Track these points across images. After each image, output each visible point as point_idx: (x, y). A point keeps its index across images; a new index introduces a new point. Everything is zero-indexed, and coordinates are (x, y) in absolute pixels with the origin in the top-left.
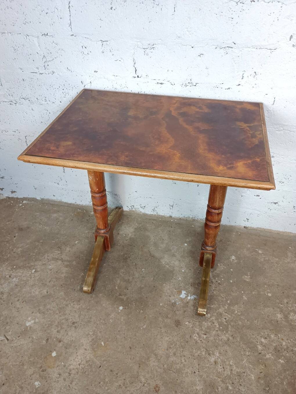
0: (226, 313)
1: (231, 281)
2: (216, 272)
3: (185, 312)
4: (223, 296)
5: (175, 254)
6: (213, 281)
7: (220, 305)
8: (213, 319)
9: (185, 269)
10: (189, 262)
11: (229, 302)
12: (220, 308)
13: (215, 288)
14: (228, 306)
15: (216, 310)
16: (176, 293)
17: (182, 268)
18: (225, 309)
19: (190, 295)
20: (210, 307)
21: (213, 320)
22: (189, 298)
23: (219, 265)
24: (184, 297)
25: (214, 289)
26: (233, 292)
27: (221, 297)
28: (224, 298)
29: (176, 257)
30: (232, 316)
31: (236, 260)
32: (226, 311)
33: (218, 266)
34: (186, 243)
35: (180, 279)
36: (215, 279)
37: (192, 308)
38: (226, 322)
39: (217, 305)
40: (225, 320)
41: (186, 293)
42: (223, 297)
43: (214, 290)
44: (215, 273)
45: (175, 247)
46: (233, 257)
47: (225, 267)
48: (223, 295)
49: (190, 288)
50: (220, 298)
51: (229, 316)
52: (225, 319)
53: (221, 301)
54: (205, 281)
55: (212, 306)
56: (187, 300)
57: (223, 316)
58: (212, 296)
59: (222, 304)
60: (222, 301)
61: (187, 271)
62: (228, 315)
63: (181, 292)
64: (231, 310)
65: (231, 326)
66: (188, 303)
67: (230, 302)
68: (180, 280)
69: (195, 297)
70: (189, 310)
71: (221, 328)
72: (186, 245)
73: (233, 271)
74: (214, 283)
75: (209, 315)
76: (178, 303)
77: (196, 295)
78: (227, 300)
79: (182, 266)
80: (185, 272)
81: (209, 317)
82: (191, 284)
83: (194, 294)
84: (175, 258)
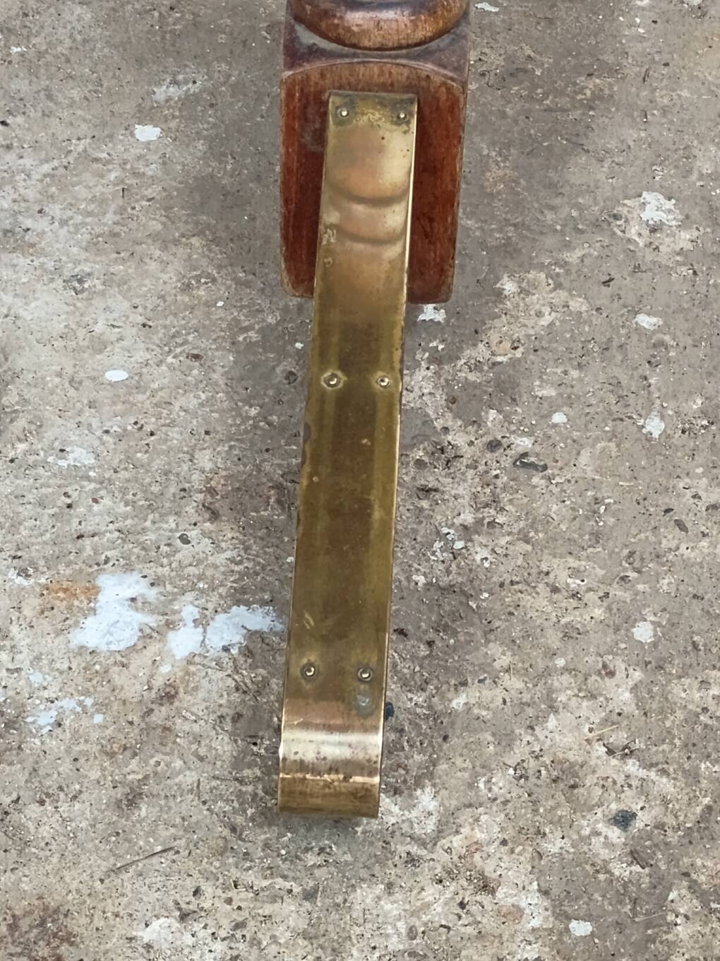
0: (627, 752)
1: (655, 426)
2: (481, 352)
3: (133, 799)
4: (574, 583)
5: (28, 223)
6: (458, 439)
7: (548, 672)
8: (480, 835)
9: (141, 356)
10: (187, 288)
11: (643, 632)
12: (553, 708)
13: (478, 506)
14: (637, 675)
15: (506, 740)
16: (31, 606)
17: (99, 345)
18: (615, 719)
19: (189, 611)
20: (435, 716)
21: (477, 846)
22: (183, 642)
23: (509, 286)
24: (127, 637)
25: (468, 517)
26: (680, 525)
27: (555, 590)
28: (591, 597)
29: (42, 253)
30: (693, 777)
31: (686, 222)
32: (619, 738)
33: (499, 295)
34: (146, 114)
35: (80, 455)
36: (477, 423)
37: (224, 746)
38: (635, 856)
39: (515, 683)
40: (615, 834)
41: (152, 594)
42: (575, 595)
43: (467, 531)
44: (477, 366)
45: (27, 162)
46: (655, 208)
47: (578, 304)
48: (575, 573)
49: (193, 534)
50: (538, 603)
51: (665, 785)
52: (624, 820)
53: (553, 639)
54: (344, 399)
55: (459, 702)
56: (165, 669)
57: (590, 789)
58: (450, 589)
59: (566, 670)
60: (570, 634)
61: (161, 377)
62: (653, 774)
63: (92, 592)
64: (680, 715)
65: (694, 887)
66: (168, 696)
67: (667, 630)
68: (79, 474)
69: (260, 619)
70: (189, 778)
71: (581, 929)
72: (147, 133)
73: (660, 329)
74: (473, 466)
75: (426, 799)
76: (45, 719)
77: (263, 603)
78: (623, 620)
79: (99, 328)
80: (137, 384)
81: (431, 825)
82: (211, 491)
83: (240, 597)
84: (22, 261)
